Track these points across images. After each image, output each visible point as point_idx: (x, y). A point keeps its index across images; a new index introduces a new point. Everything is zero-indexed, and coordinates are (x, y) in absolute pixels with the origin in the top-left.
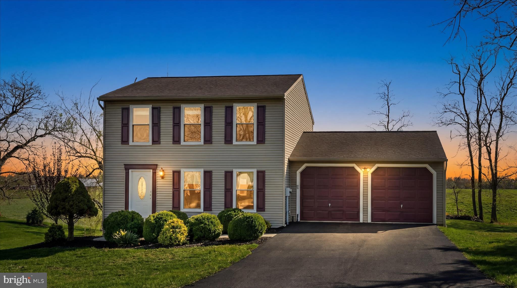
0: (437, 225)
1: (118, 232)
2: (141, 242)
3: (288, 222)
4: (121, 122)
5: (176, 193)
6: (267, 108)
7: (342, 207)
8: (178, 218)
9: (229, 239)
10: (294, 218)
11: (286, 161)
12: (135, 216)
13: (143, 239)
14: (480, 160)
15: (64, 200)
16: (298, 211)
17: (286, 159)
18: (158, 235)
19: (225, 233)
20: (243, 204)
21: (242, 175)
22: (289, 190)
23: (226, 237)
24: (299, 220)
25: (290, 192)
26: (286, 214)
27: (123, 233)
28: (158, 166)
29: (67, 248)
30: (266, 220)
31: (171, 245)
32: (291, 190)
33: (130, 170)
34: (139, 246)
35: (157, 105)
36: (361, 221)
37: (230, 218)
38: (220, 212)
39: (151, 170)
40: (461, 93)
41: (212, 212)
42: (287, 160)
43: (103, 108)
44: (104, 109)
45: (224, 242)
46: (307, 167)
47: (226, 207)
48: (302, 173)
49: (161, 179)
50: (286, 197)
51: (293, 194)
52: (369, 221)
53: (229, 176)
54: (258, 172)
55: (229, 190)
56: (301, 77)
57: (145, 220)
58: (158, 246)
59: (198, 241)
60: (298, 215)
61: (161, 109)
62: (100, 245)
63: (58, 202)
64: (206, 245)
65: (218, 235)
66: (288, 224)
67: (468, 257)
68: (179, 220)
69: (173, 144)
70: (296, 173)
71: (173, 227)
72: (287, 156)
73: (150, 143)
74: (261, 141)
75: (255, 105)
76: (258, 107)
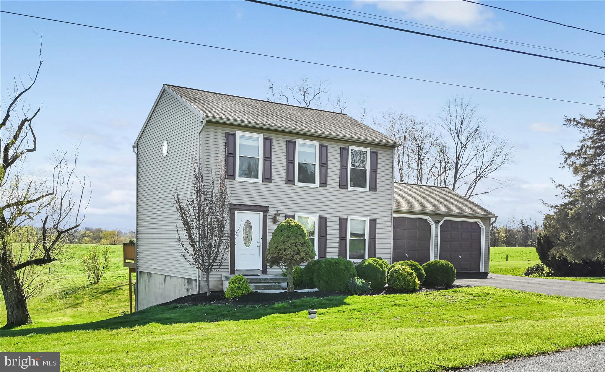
4: (225, 150)
6: (379, 155)
7: (416, 257)
33: (236, 211)
35: (269, 135)
39: (262, 213)
49: (272, 223)
53: (343, 222)
54: (371, 220)
55: (343, 238)
61: (273, 141)
69: (286, 183)
73: (260, 180)
74: (373, 188)
75: (368, 150)
76: (372, 153)
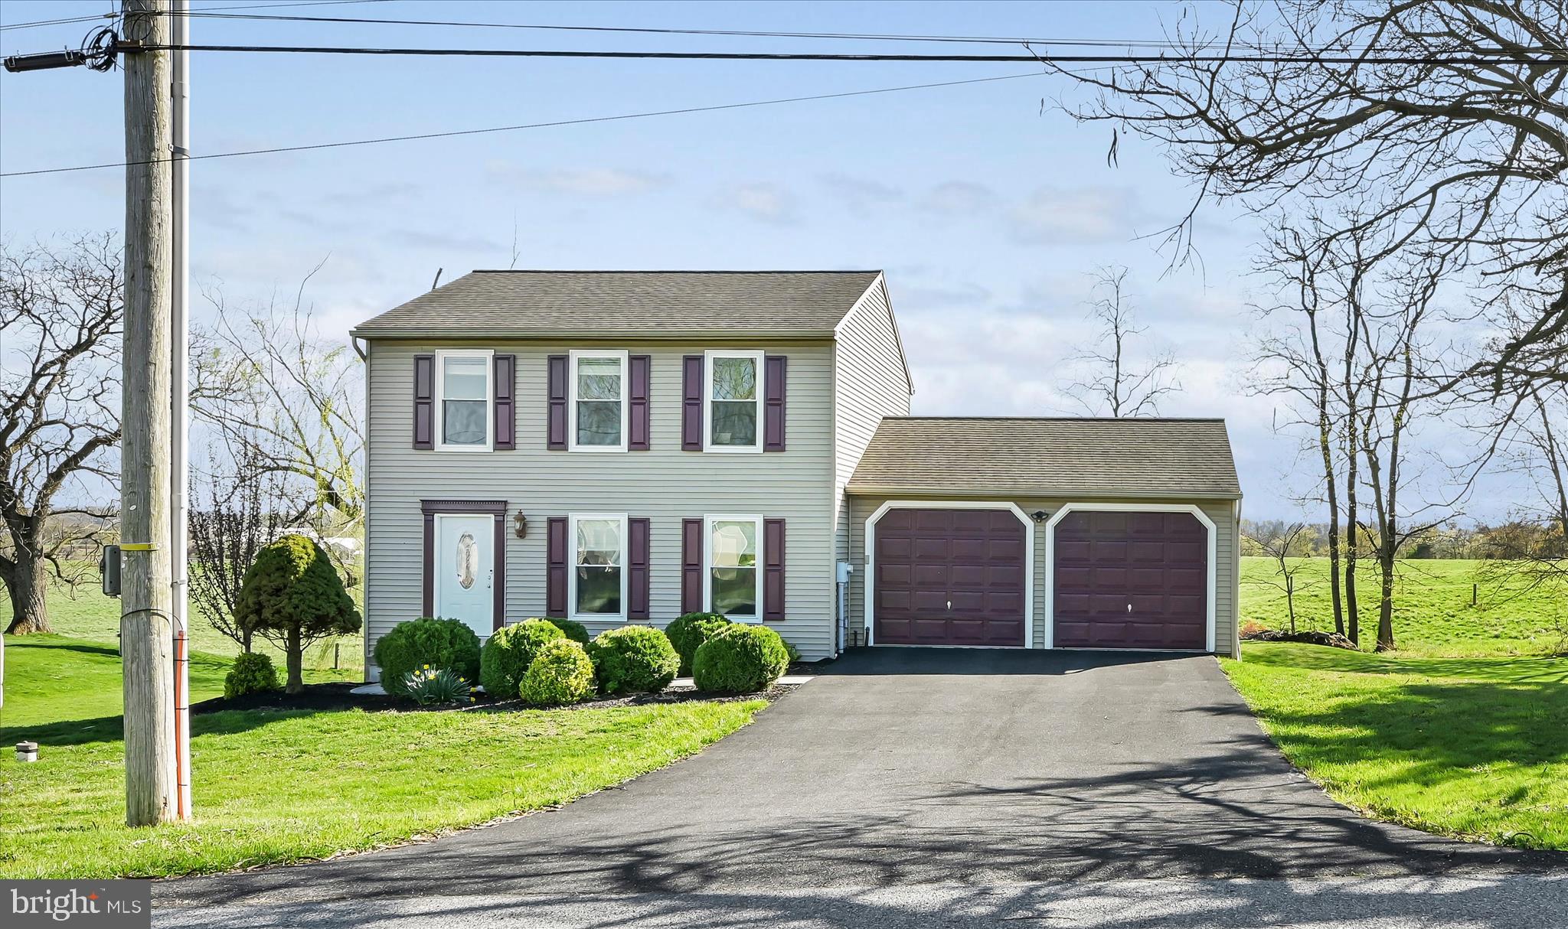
0: (1214, 654)
1: (417, 673)
2: (477, 695)
3: (842, 646)
4: (412, 391)
5: (557, 574)
6: (789, 362)
7: (979, 610)
8: (568, 637)
9: (695, 689)
10: (859, 637)
11: (839, 496)
12: (456, 631)
13: (480, 688)
14: (1351, 486)
15: (277, 592)
16: (869, 621)
17: (837, 490)
18: (517, 680)
19: (684, 673)
20: (726, 602)
21: (724, 530)
22: (846, 567)
23: (689, 683)
24: (871, 643)
25: (848, 572)
26: (837, 626)
27: (432, 675)
28: (509, 507)
29: (290, 712)
30: (789, 641)
31: (553, 703)
32: (850, 568)
33: (436, 516)
34: (471, 704)
35: (506, 350)
36: (1029, 645)
37: (697, 636)
38: (673, 620)
39: (492, 516)
40: (1306, 308)
41: (652, 622)
42: (842, 492)
43: (364, 358)
44: (368, 361)
45: (684, 696)
46: (892, 511)
47: (684, 611)
48: (879, 526)
49: (516, 537)
50: (837, 584)
51: (855, 580)
52: (1049, 645)
53: (693, 530)
54: (768, 523)
55: (692, 566)
56: (880, 277)
57: (482, 644)
58: (521, 705)
59: (618, 694)
60: (868, 629)
61: (519, 362)
62: (372, 704)
63: (264, 597)
64: (640, 702)
65: (669, 678)
66: (842, 652)
67: (1266, 728)
68: (573, 643)
69: (549, 449)
70: (864, 524)
71: (558, 660)
72: (843, 480)
73: (489, 446)
74: (775, 443)
75: (759, 355)
76: (768, 359)
